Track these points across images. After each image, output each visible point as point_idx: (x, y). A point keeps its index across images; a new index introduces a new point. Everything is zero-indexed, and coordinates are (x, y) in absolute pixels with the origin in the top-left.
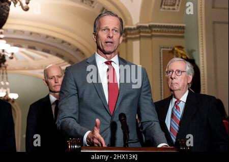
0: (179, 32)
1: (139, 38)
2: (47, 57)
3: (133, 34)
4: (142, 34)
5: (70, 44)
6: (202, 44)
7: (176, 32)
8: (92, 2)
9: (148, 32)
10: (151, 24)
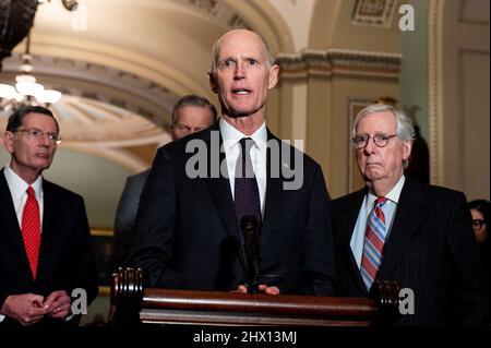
0: (388, 71)
1: (307, 79)
2: (120, 116)
3: (294, 71)
4: (312, 72)
5: (166, 90)
6: (436, 95)
7: (382, 70)
8: (213, 4)
9: (325, 68)
10: (332, 50)
